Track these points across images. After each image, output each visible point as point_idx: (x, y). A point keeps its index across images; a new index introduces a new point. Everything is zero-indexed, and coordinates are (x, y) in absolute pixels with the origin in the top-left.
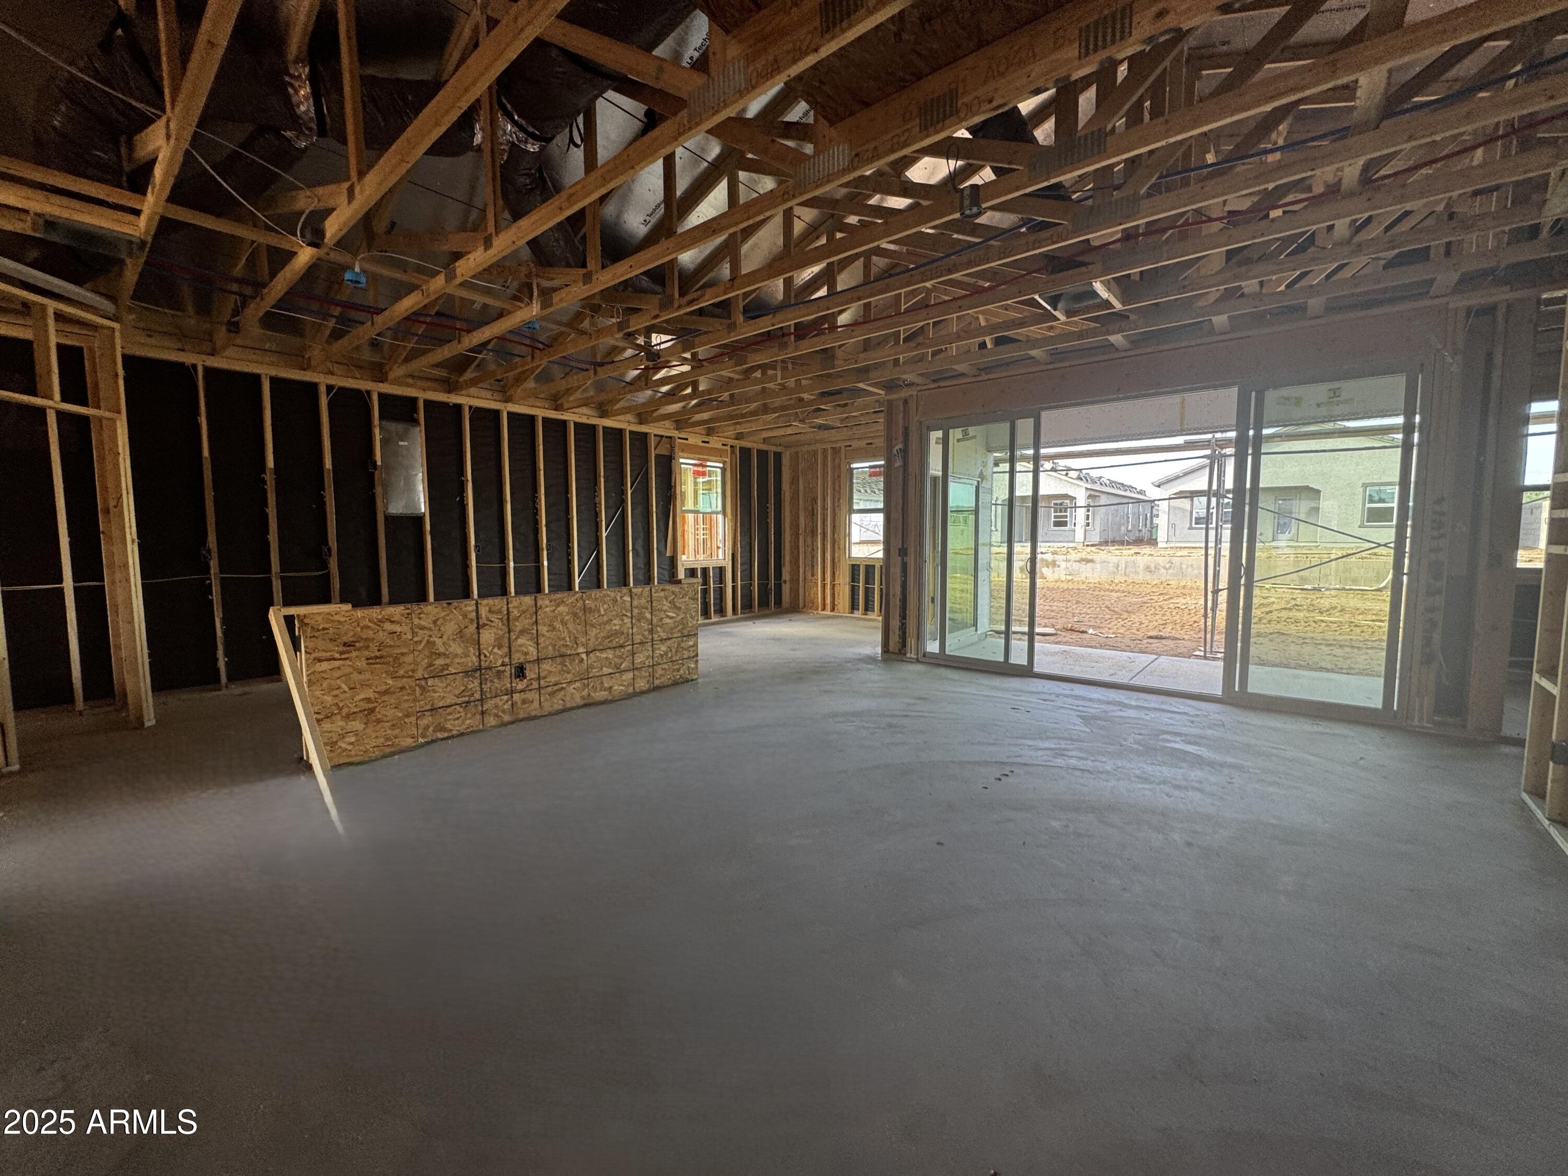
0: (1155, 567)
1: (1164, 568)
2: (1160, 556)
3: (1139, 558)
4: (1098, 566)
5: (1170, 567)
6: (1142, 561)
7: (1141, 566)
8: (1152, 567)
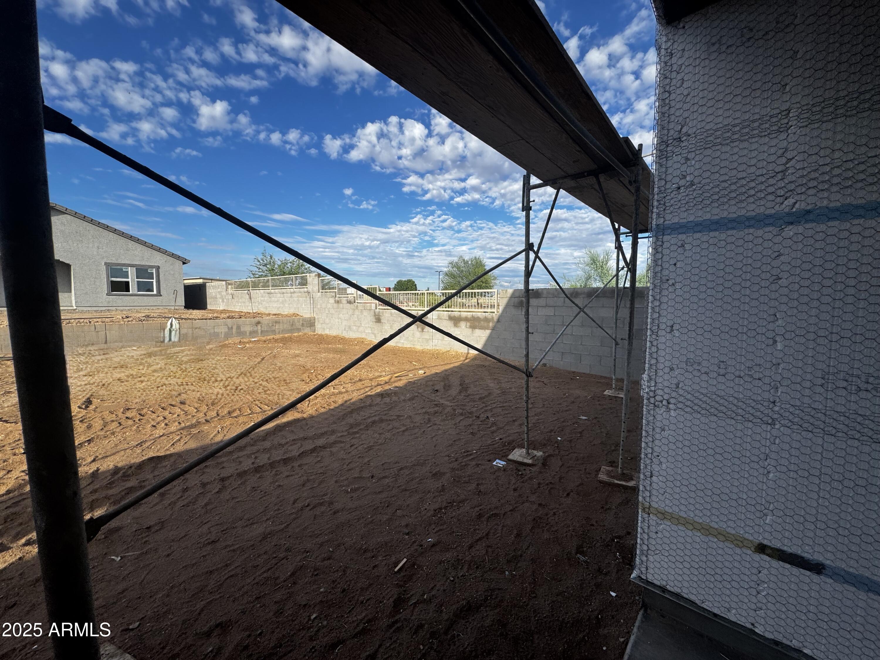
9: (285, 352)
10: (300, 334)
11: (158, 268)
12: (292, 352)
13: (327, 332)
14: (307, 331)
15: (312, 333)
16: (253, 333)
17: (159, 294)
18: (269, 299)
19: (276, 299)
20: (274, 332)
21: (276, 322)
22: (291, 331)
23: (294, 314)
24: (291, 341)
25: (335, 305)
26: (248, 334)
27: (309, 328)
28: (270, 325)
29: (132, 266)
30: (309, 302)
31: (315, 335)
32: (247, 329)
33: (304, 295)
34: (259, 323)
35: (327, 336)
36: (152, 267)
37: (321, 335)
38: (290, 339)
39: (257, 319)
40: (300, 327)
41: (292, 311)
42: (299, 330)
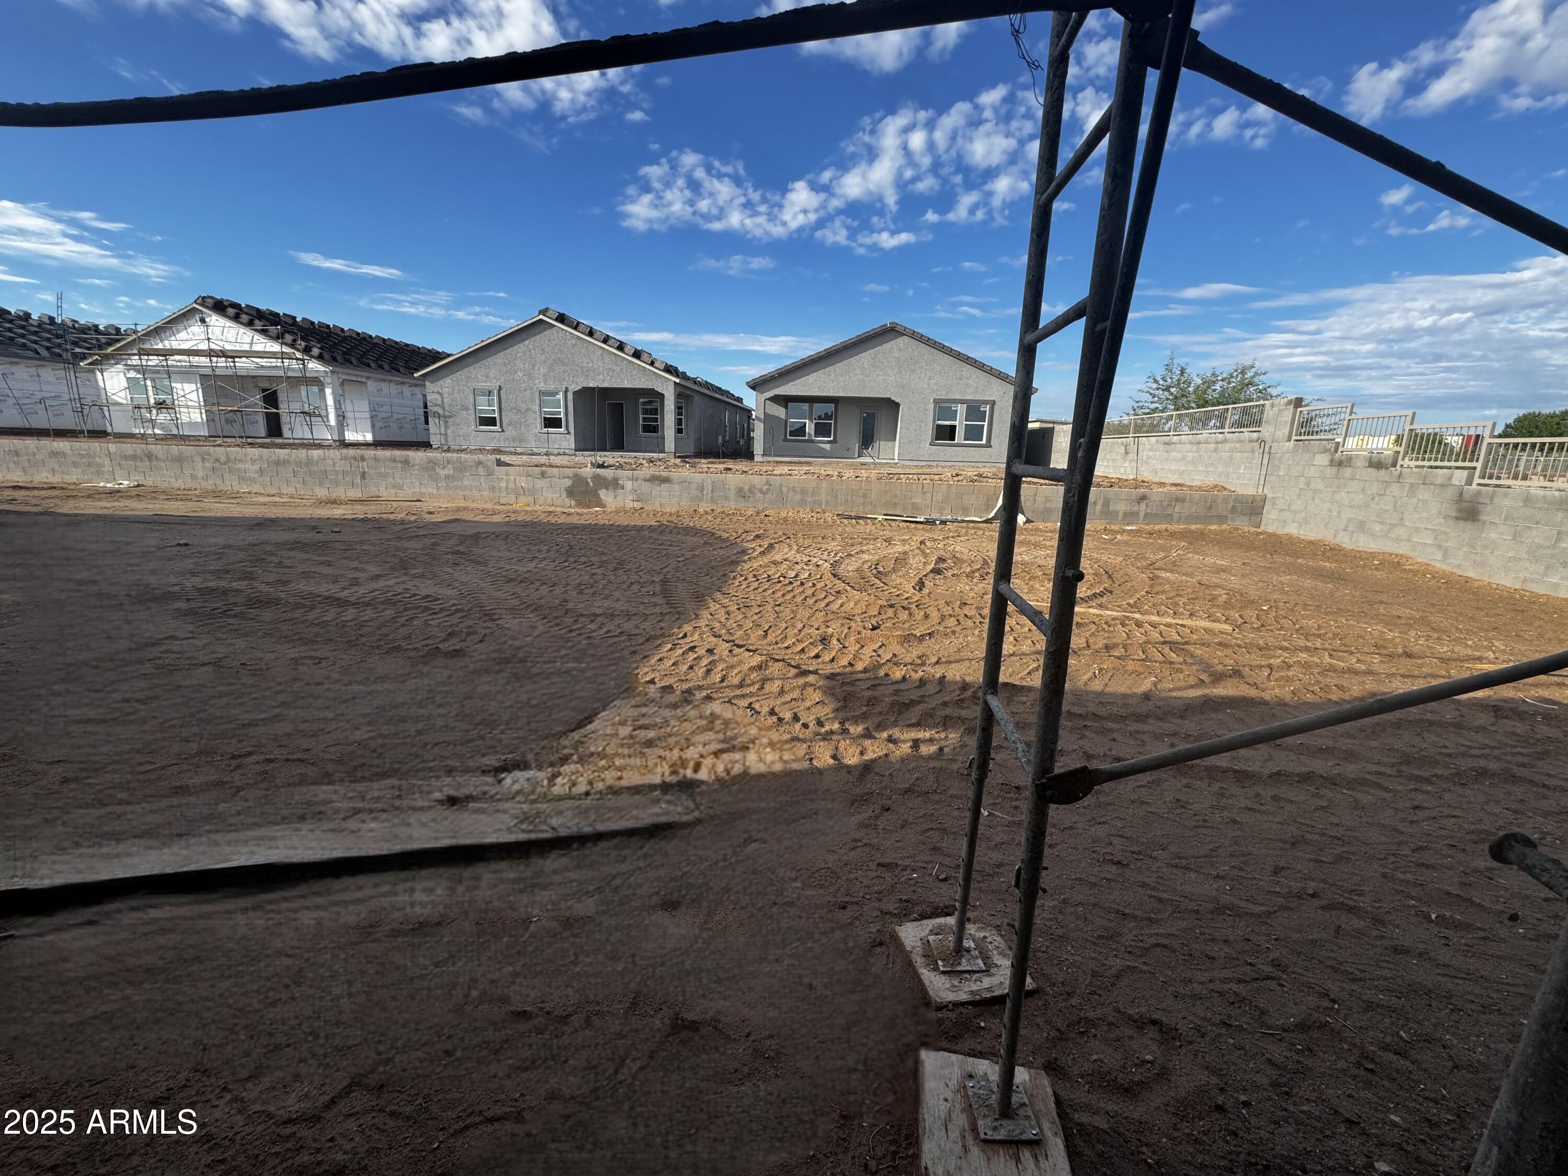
0: (750, 490)
1: (761, 491)
2: (756, 473)
3: (730, 475)
4: (676, 487)
5: (768, 490)
6: (733, 480)
7: (732, 487)
8: (746, 488)
9: (1195, 559)
10: (1224, 527)
11: (993, 403)
12: (1210, 560)
13: (1292, 530)
14: (1243, 525)
15: (1253, 529)
16: (1130, 516)
17: (988, 445)
18: (1166, 455)
19: (1179, 455)
20: (1169, 518)
21: (1178, 500)
22: (1207, 520)
23: (1216, 486)
24: (1203, 540)
25: (1330, 471)
26: (1120, 517)
27: (1245, 518)
28: (1165, 503)
29: (962, 402)
30: (1257, 461)
31: (1258, 534)
32: (1121, 507)
33: (1248, 446)
34: (1143, 498)
35: (1290, 537)
36: (985, 402)
37: (1274, 535)
38: (1201, 536)
39: (1142, 490)
40: (1225, 513)
41: (1210, 480)
42: (1222, 519)
